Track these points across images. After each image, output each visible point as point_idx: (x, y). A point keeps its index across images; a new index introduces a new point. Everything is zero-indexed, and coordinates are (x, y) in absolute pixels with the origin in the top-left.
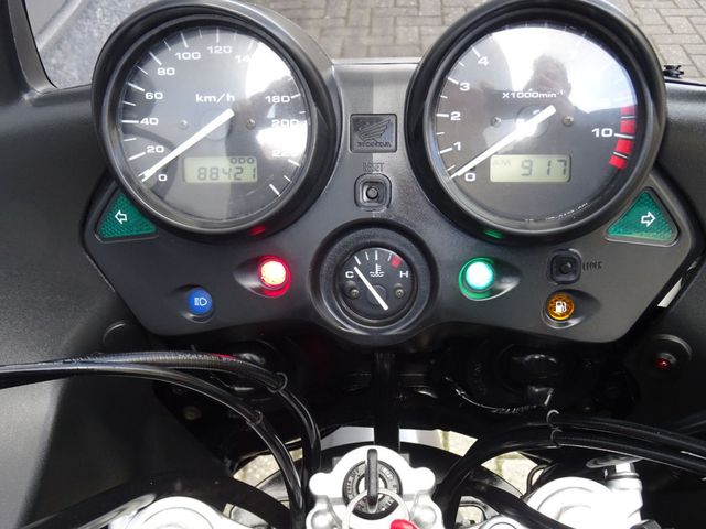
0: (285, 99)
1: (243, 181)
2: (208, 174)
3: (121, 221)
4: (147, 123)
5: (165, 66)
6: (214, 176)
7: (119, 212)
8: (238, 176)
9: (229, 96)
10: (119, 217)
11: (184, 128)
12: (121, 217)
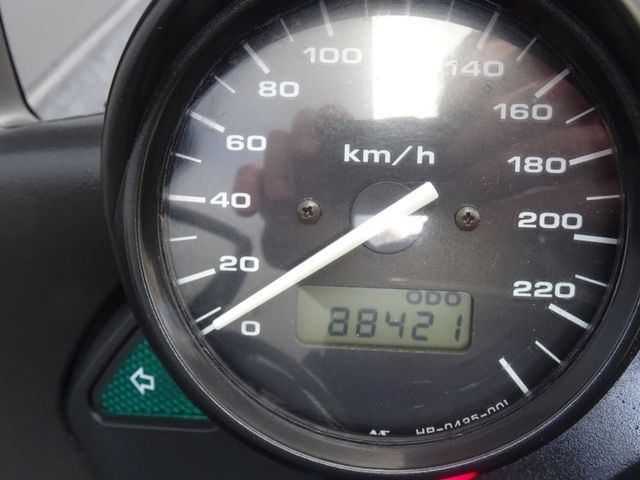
0: (556, 165)
1: (431, 342)
2: (353, 322)
3: (142, 388)
4: (224, 203)
5: (277, 76)
6: (366, 329)
7: (140, 372)
8: (420, 332)
9: (421, 154)
10: (138, 379)
11: (308, 219)
12: (143, 380)
